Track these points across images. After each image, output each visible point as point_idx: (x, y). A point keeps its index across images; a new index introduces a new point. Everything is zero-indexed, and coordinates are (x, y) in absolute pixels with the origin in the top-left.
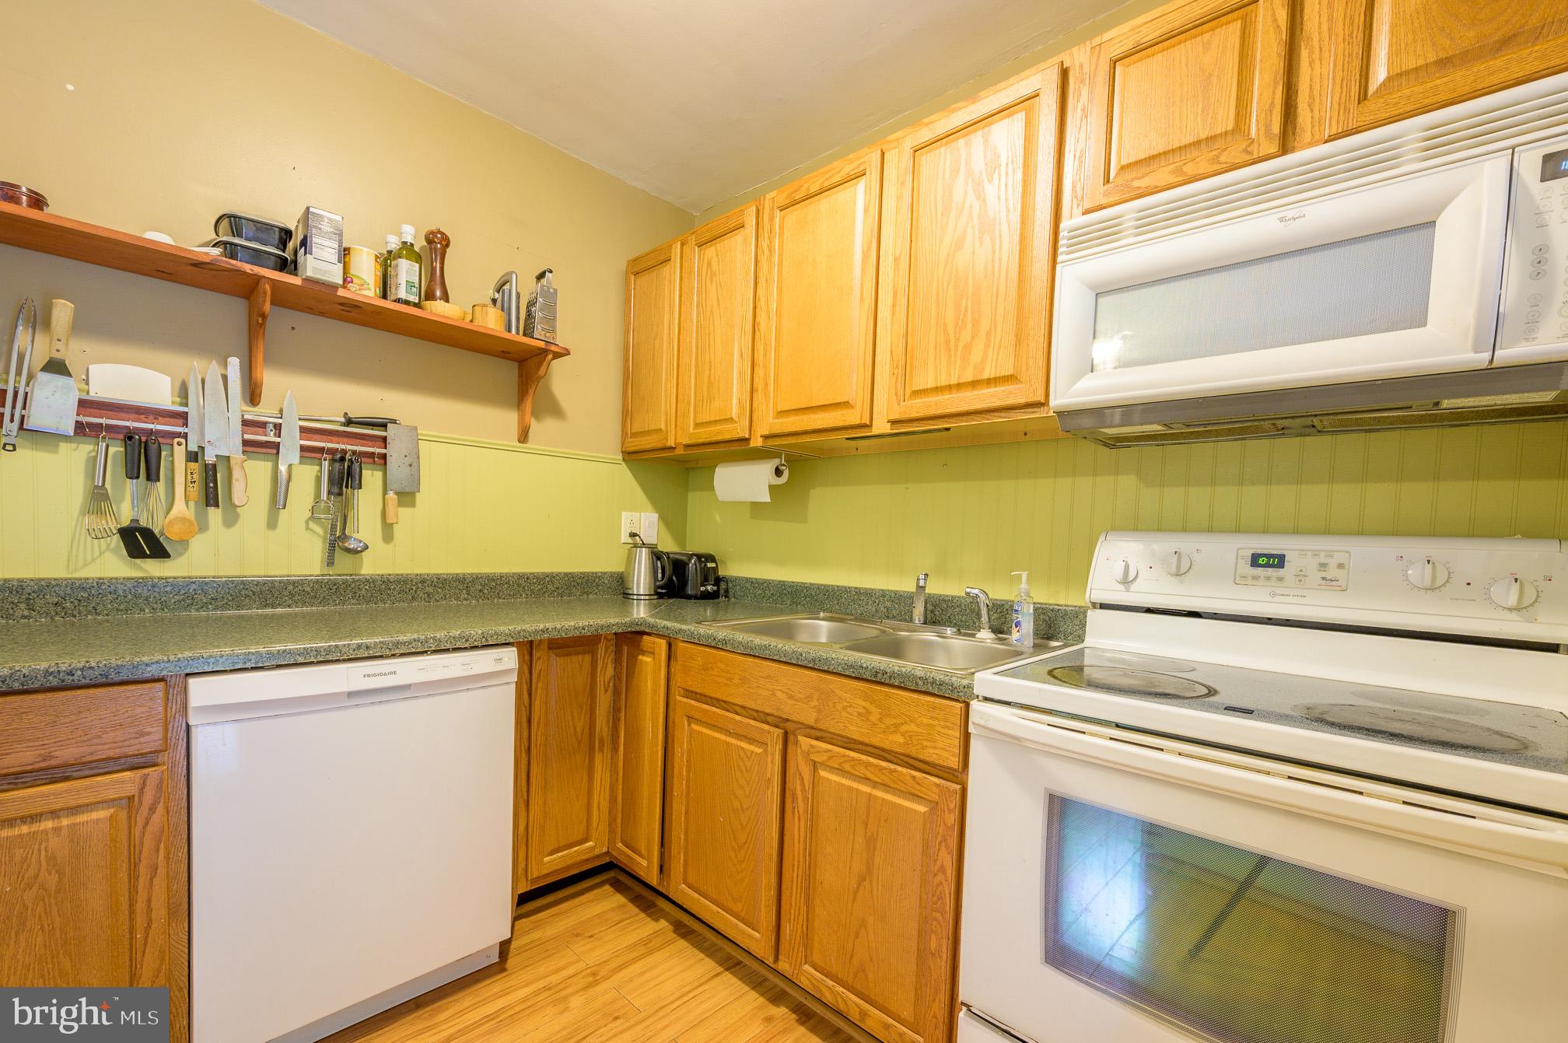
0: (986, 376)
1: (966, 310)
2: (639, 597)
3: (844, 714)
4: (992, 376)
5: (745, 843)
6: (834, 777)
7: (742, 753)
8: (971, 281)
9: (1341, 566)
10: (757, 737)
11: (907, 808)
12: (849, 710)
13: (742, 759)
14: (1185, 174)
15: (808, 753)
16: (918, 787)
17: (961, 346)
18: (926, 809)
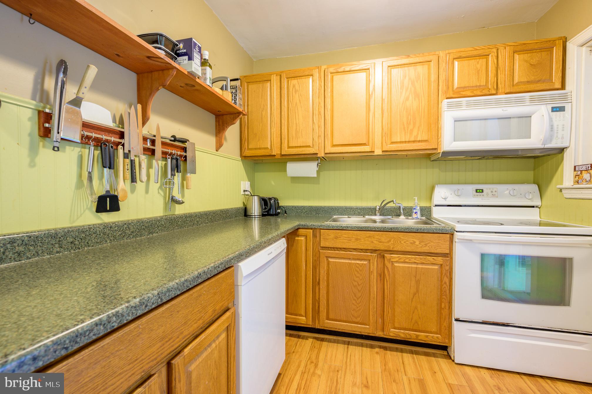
0: (418, 139)
1: (411, 119)
2: (255, 217)
3: (405, 244)
4: (421, 140)
5: (361, 296)
6: (401, 265)
7: (357, 265)
8: (412, 111)
9: (496, 191)
10: (365, 258)
11: (431, 268)
12: (407, 242)
13: (357, 267)
14: (474, 93)
15: (390, 259)
16: (435, 261)
17: (409, 130)
18: (438, 267)
